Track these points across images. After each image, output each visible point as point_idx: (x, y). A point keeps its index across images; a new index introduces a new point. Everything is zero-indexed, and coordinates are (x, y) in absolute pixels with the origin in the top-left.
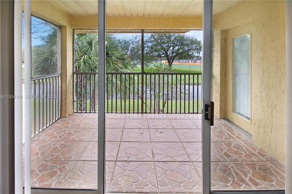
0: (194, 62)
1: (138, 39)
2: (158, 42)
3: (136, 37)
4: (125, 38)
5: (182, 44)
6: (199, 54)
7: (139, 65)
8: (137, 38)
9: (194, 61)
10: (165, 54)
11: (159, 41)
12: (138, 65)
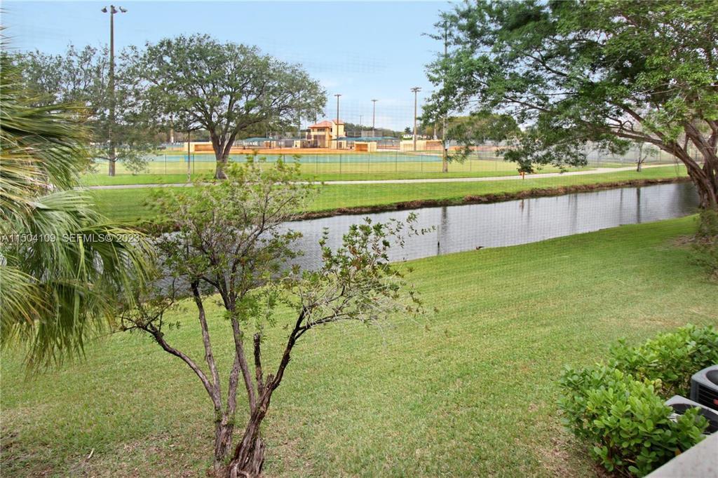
0: (286, 146)
1: (94, 62)
2: (177, 79)
3: (85, 54)
4: (35, 54)
5: (262, 90)
6: (315, 119)
7: (102, 160)
8: (93, 59)
9: (286, 142)
10: (203, 122)
11: (181, 74)
12: (97, 160)
